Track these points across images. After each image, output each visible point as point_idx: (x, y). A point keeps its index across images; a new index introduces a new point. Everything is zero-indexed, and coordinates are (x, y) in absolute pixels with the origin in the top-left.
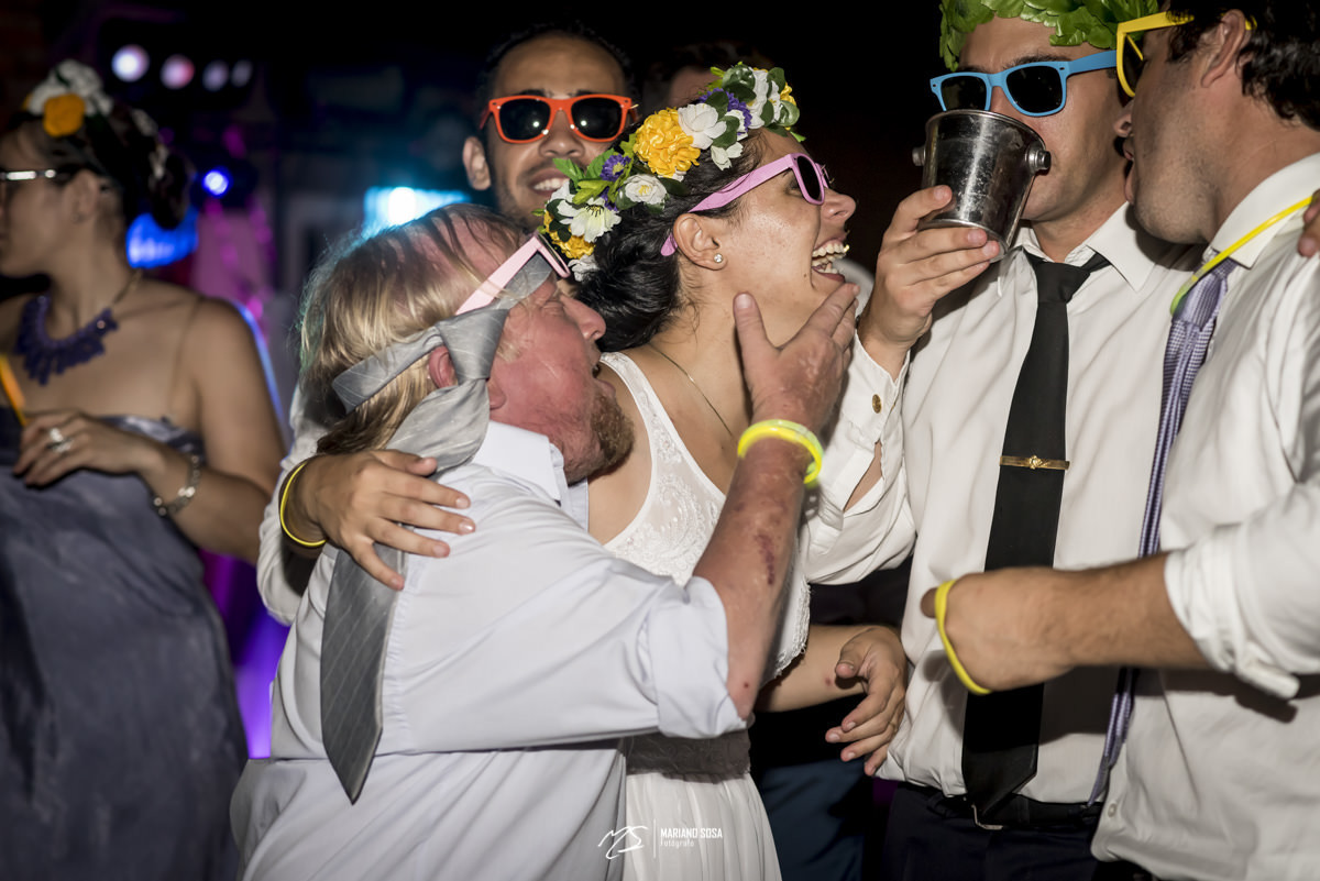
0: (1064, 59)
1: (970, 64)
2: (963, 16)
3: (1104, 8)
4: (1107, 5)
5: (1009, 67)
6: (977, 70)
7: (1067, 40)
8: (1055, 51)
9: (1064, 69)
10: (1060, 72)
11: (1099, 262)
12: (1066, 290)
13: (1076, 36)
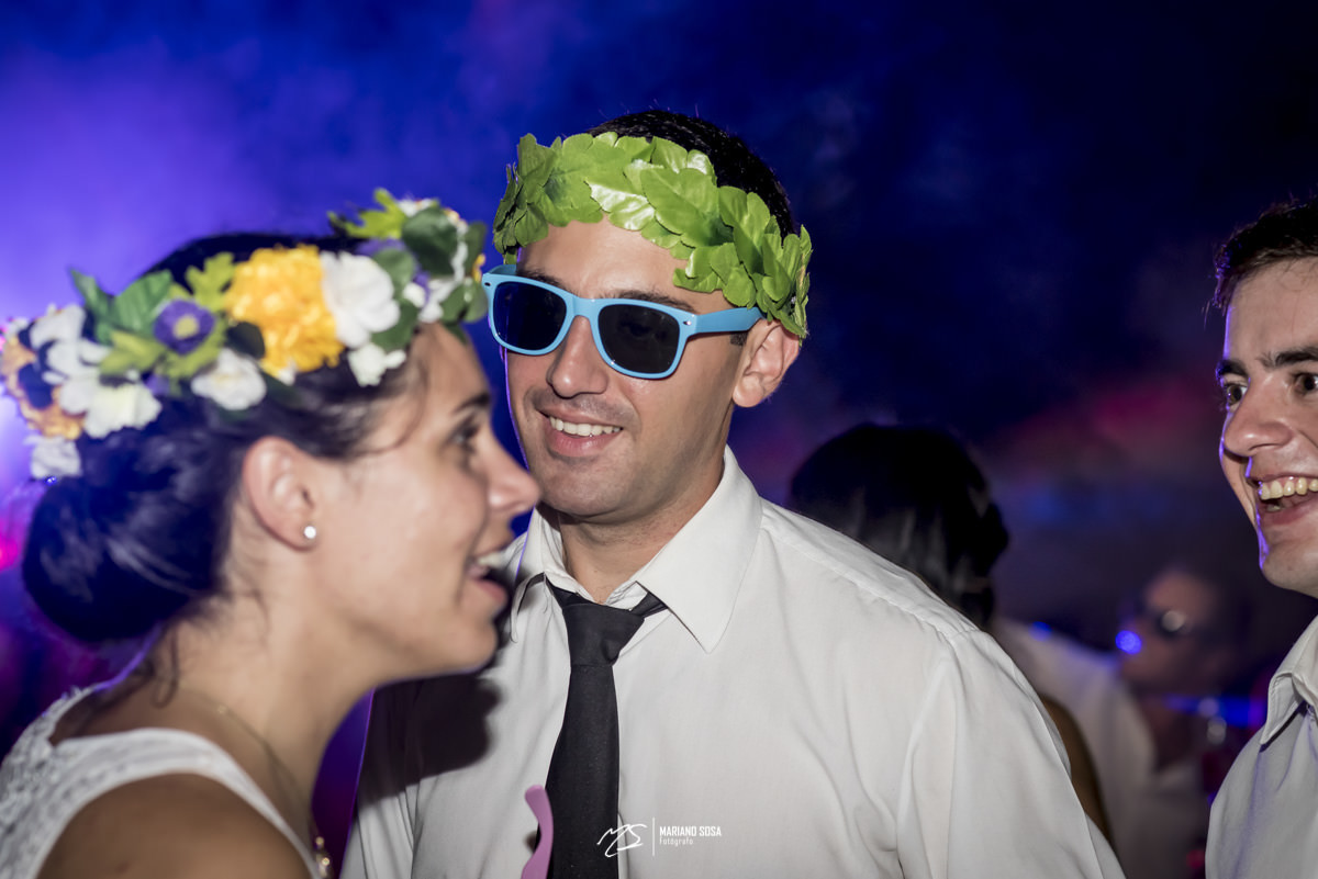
0: (689, 309)
1: (549, 273)
2: (552, 198)
3: (754, 249)
4: (758, 247)
5: (607, 296)
6: (556, 284)
7: (696, 284)
8: (678, 295)
9: (688, 323)
10: (681, 325)
11: (652, 605)
12: (611, 645)
13: (708, 279)
